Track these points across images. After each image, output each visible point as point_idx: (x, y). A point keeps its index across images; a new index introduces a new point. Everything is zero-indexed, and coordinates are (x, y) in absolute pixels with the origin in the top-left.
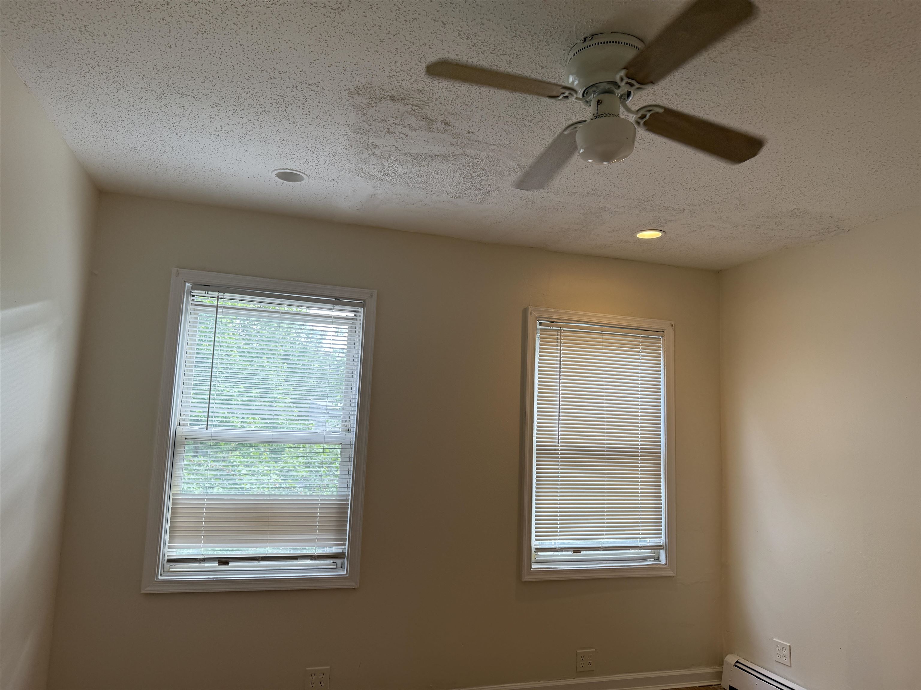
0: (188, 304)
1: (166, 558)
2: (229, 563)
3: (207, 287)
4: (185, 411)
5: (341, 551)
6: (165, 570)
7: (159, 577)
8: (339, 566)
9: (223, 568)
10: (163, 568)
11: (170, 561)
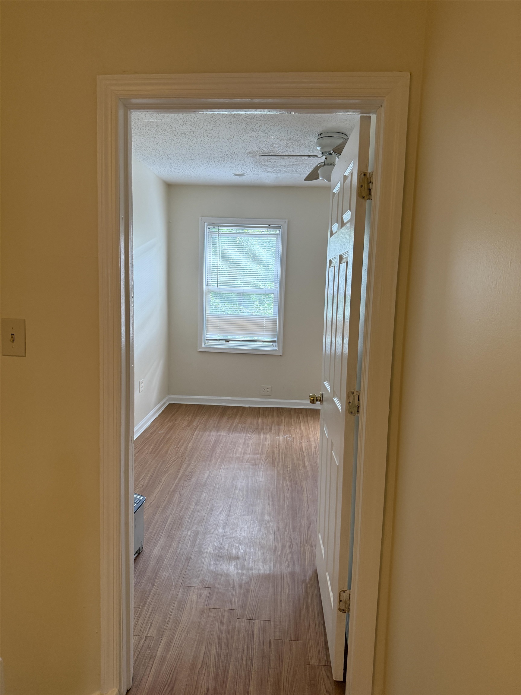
0: (207, 231)
1: (206, 338)
2: (229, 342)
3: (214, 225)
4: (209, 280)
5: (275, 340)
6: (206, 343)
7: (204, 345)
8: (274, 346)
9: (227, 343)
10: (205, 342)
11: (207, 340)
